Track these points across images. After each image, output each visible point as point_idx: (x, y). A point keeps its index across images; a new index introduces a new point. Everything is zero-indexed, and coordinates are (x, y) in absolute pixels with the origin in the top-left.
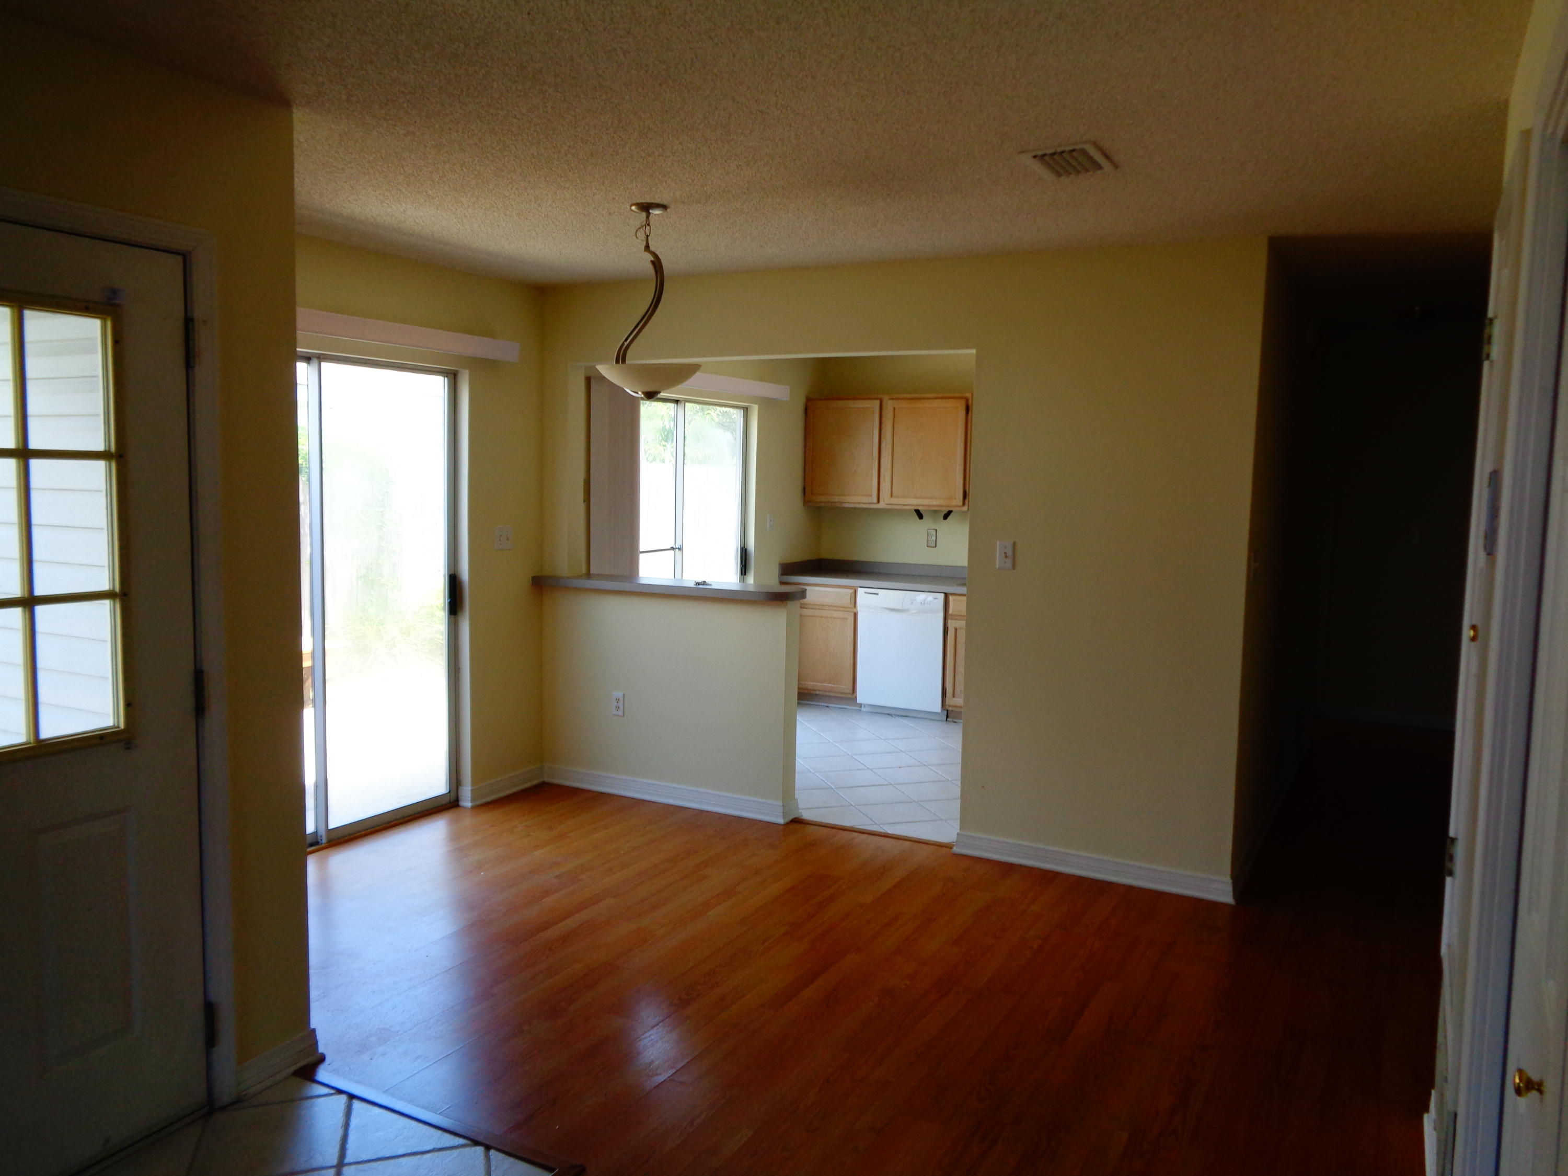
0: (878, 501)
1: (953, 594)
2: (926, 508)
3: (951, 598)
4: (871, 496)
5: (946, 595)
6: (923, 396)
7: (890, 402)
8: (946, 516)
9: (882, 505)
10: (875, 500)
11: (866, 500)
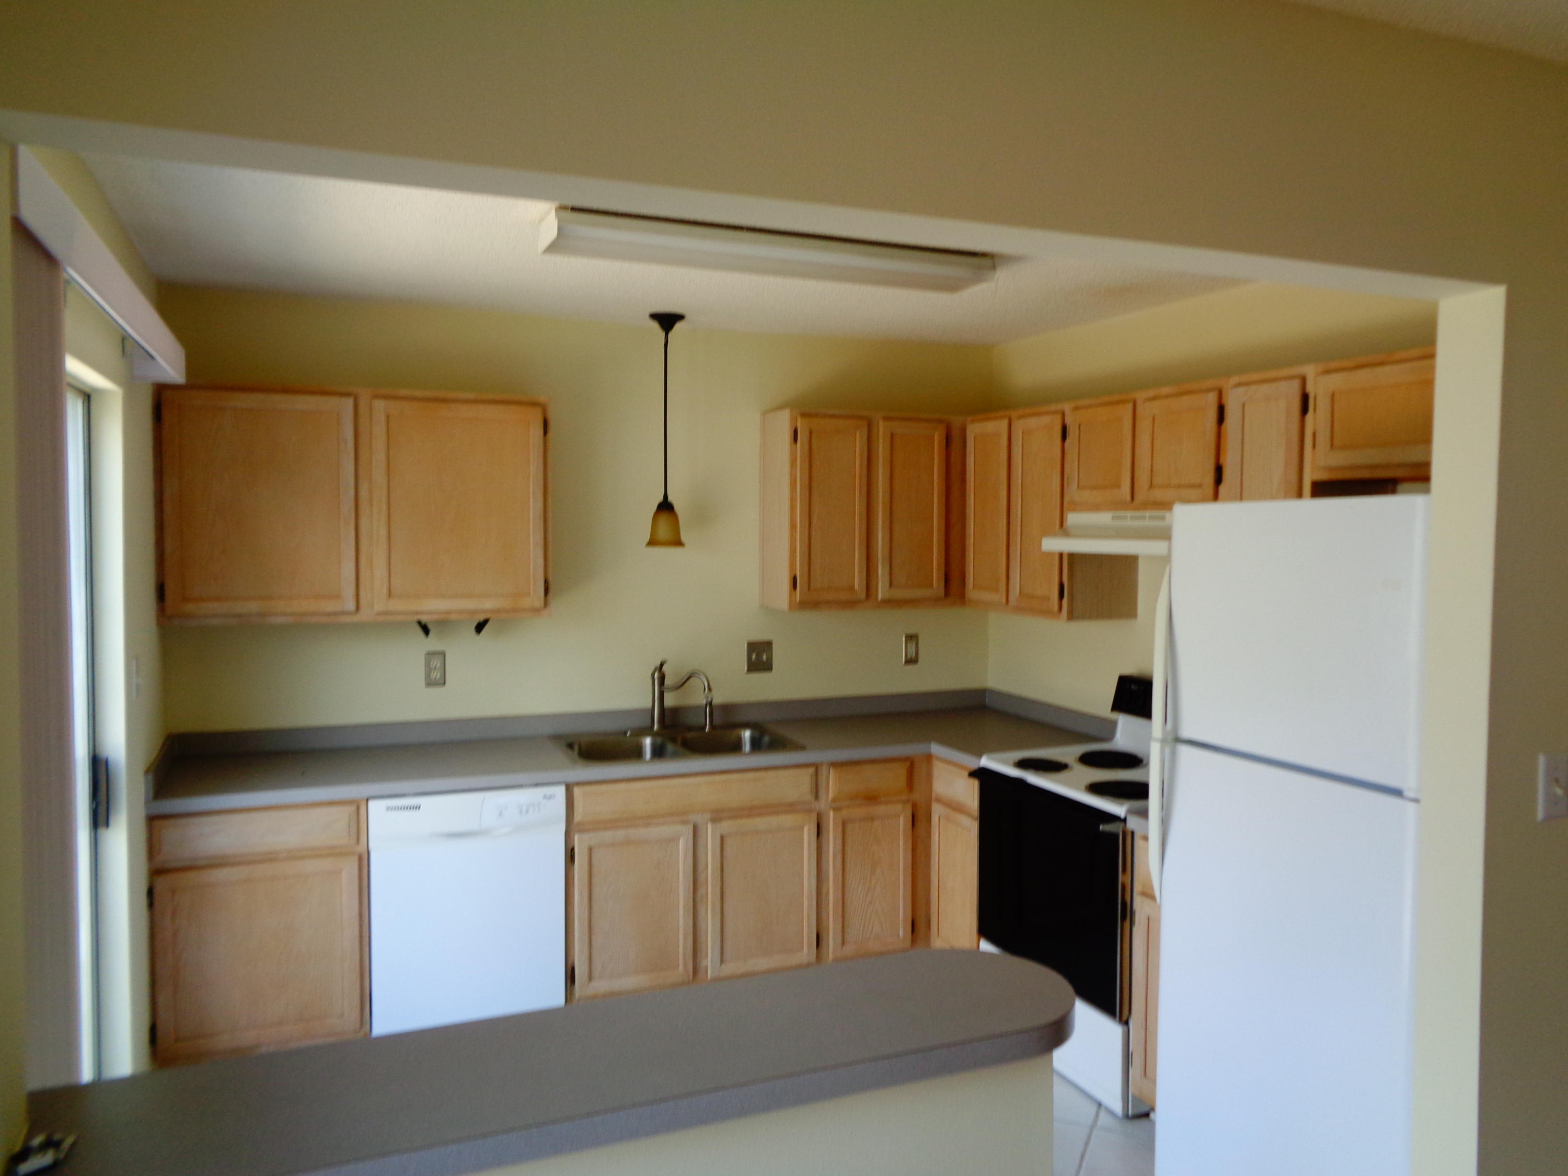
0: (358, 608)
1: (579, 784)
2: (435, 617)
3: (577, 791)
4: (337, 597)
5: (569, 789)
6: (452, 395)
7: (380, 404)
8: (480, 627)
9: (365, 615)
10: (351, 606)
11: (331, 606)
